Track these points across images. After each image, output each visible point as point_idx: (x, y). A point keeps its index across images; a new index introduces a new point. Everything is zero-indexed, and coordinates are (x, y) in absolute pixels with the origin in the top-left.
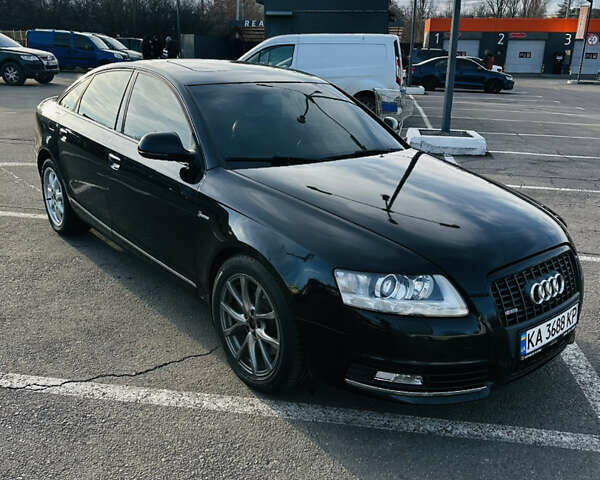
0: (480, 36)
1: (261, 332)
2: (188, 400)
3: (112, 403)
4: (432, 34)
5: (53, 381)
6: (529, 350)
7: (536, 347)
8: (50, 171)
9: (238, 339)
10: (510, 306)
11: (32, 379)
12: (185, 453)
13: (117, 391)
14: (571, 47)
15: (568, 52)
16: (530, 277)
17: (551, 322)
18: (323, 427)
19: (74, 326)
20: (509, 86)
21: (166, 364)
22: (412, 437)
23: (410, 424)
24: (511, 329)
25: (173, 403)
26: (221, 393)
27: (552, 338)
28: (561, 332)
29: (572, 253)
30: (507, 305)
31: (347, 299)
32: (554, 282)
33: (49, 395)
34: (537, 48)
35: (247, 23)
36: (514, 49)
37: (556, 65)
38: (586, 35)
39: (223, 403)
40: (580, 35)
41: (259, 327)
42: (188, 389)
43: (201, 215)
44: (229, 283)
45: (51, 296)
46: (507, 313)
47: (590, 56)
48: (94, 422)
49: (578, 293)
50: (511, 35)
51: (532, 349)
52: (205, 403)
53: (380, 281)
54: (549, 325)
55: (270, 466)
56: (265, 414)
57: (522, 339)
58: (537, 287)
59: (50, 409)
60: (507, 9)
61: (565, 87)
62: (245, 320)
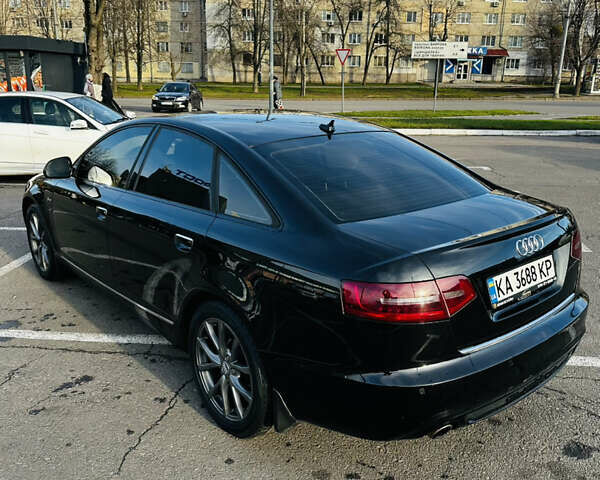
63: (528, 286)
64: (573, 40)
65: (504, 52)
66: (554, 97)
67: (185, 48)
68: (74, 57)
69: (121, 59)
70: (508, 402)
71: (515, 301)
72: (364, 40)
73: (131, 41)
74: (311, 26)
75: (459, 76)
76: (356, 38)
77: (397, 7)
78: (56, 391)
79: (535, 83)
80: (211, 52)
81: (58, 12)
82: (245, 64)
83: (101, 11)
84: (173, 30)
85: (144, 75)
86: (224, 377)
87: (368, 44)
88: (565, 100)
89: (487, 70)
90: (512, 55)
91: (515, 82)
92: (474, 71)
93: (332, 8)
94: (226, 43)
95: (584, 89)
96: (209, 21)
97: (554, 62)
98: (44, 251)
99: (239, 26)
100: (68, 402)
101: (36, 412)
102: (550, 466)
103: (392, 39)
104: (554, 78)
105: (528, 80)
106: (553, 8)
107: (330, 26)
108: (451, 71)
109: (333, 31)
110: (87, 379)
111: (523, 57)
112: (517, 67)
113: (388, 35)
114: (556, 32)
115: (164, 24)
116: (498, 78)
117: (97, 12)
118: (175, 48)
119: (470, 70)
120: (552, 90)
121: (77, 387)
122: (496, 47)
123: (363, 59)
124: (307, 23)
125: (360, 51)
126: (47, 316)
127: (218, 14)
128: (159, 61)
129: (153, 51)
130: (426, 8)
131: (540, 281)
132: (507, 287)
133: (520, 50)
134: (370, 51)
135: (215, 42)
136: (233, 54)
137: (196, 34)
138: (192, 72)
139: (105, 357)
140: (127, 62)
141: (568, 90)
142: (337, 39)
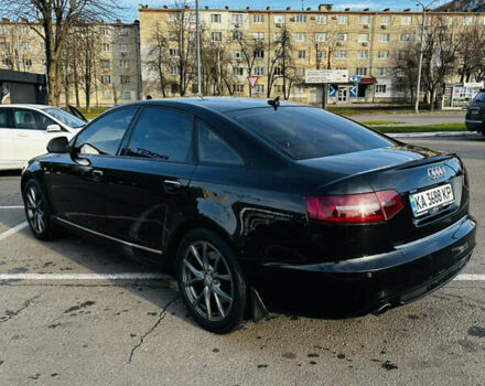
63: (436, 204)
64: (426, 70)
65: (373, 80)
66: (414, 112)
67: (125, 80)
68: (36, 85)
69: (72, 89)
70: (428, 290)
71: (429, 214)
72: (266, 73)
73: (80, 75)
74: (225, 63)
75: (340, 99)
76: (259, 71)
77: (290, 47)
78: (67, 312)
79: (398, 102)
80: (146, 83)
81: (21, 53)
82: (173, 92)
83: (59, 50)
84: (115, 66)
85: (91, 101)
86: (207, 288)
87: (269, 76)
88: (423, 114)
89: (361, 93)
90: (380, 82)
91: (383, 102)
92: (351, 95)
93: (240, 48)
94: (157, 76)
95: (437, 106)
96: (143, 58)
97: (413, 86)
98: (40, 216)
99: (168, 63)
100: (78, 319)
101: (54, 326)
102: (460, 342)
103: (288, 71)
104: (414, 99)
105: (393, 100)
106: (409, 46)
107: (239, 62)
108: (334, 95)
109: (241, 66)
110: (90, 303)
111: (388, 83)
112: (384, 91)
113: (284, 68)
114: (412, 64)
115: (108, 61)
116: (370, 100)
117: (56, 50)
118: (116, 80)
119: (348, 93)
120: (413, 108)
121: (83, 309)
122: (368, 76)
123: (266, 88)
124: (221, 59)
125: (263, 81)
126: (47, 264)
127: (151, 53)
128: (103, 90)
129: (99, 82)
130: (313, 47)
131: (444, 202)
132: (423, 203)
133: (386, 78)
134: (271, 80)
135: (149, 75)
136: (163, 84)
137: (133, 69)
138: (129, 98)
139: (102, 289)
140: (77, 92)
141: (424, 107)
142: (245, 72)
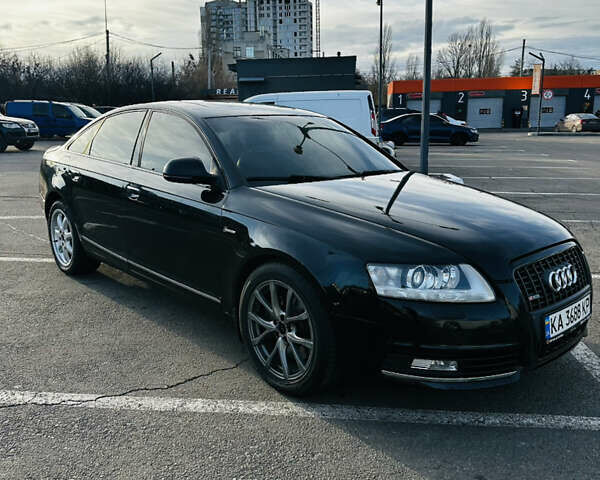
0: (440, 95)
1: (292, 335)
2: (224, 406)
3: (150, 412)
4: (395, 96)
5: (86, 397)
6: (553, 334)
7: (558, 332)
8: (59, 213)
9: (267, 348)
10: (532, 292)
11: (66, 396)
12: (231, 451)
13: (153, 402)
14: (528, 103)
15: (526, 108)
16: (547, 267)
17: (569, 308)
18: (360, 424)
19: (99, 350)
20: (474, 138)
21: (195, 378)
22: (447, 428)
23: (444, 417)
24: (535, 314)
25: (209, 409)
26: (255, 400)
27: (571, 325)
28: (578, 320)
29: (578, 249)
30: (530, 292)
31: (380, 291)
32: (568, 272)
33: (86, 409)
34: (496, 105)
35: (218, 91)
36: (474, 106)
37: (515, 119)
38: (541, 91)
39: (258, 408)
40: (536, 90)
41: (290, 331)
42: (221, 397)
43: (227, 230)
44: (257, 292)
45: (71, 326)
46: (531, 298)
47: (545, 110)
48: (134, 429)
49: (588, 286)
50: (469, 94)
51: (555, 334)
52: (241, 409)
53: (411, 272)
54: (568, 312)
55: (315, 458)
56: (301, 415)
57: (546, 323)
58: (554, 276)
59: (89, 421)
60: (463, 72)
61: (527, 139)
62: (274, 326)
